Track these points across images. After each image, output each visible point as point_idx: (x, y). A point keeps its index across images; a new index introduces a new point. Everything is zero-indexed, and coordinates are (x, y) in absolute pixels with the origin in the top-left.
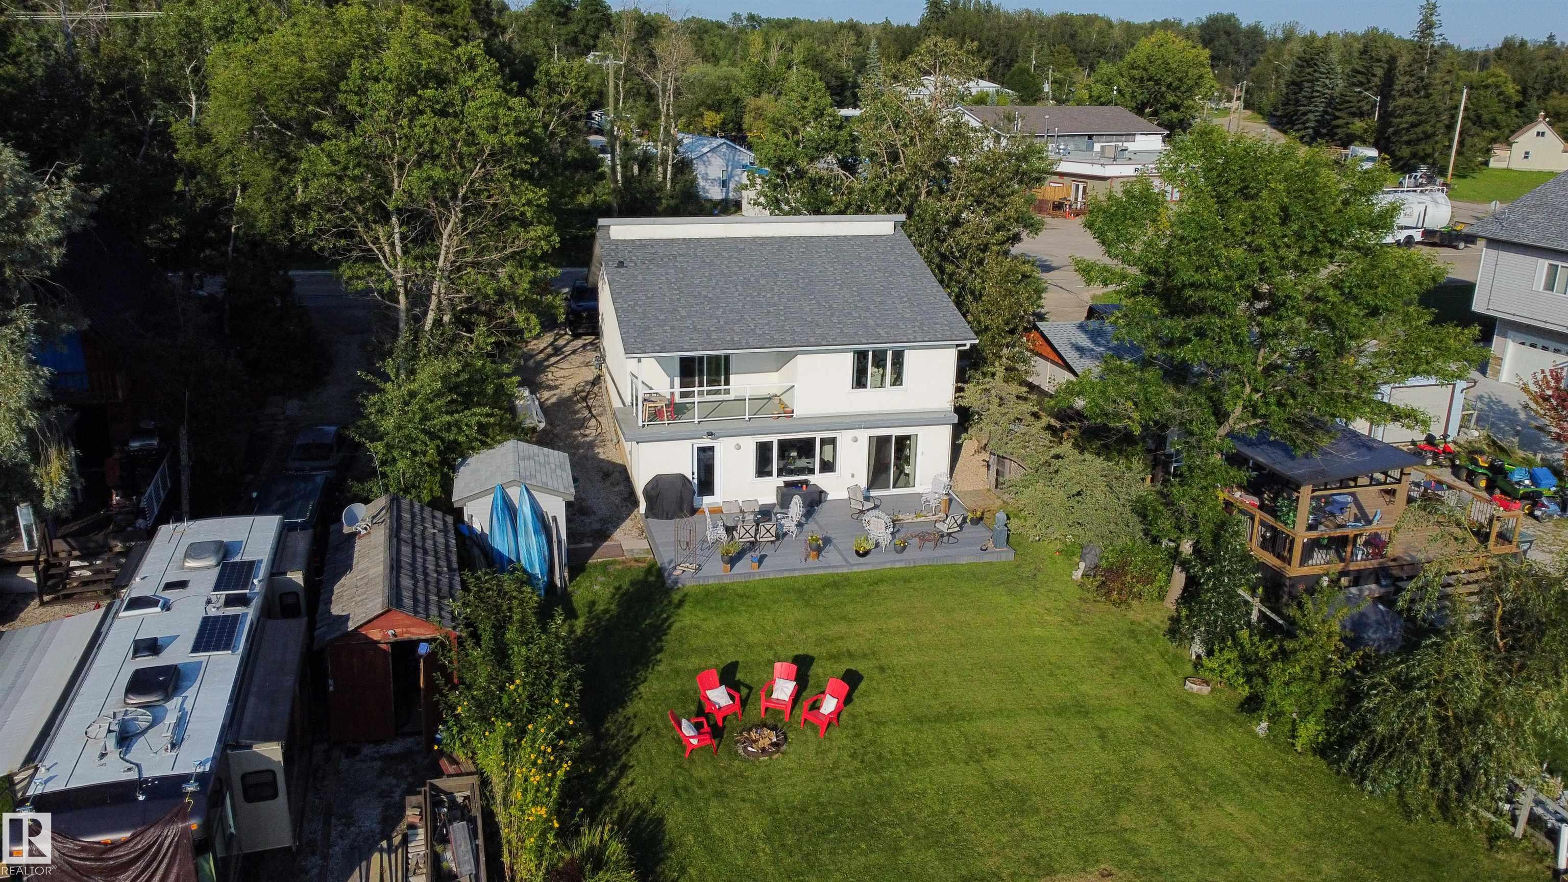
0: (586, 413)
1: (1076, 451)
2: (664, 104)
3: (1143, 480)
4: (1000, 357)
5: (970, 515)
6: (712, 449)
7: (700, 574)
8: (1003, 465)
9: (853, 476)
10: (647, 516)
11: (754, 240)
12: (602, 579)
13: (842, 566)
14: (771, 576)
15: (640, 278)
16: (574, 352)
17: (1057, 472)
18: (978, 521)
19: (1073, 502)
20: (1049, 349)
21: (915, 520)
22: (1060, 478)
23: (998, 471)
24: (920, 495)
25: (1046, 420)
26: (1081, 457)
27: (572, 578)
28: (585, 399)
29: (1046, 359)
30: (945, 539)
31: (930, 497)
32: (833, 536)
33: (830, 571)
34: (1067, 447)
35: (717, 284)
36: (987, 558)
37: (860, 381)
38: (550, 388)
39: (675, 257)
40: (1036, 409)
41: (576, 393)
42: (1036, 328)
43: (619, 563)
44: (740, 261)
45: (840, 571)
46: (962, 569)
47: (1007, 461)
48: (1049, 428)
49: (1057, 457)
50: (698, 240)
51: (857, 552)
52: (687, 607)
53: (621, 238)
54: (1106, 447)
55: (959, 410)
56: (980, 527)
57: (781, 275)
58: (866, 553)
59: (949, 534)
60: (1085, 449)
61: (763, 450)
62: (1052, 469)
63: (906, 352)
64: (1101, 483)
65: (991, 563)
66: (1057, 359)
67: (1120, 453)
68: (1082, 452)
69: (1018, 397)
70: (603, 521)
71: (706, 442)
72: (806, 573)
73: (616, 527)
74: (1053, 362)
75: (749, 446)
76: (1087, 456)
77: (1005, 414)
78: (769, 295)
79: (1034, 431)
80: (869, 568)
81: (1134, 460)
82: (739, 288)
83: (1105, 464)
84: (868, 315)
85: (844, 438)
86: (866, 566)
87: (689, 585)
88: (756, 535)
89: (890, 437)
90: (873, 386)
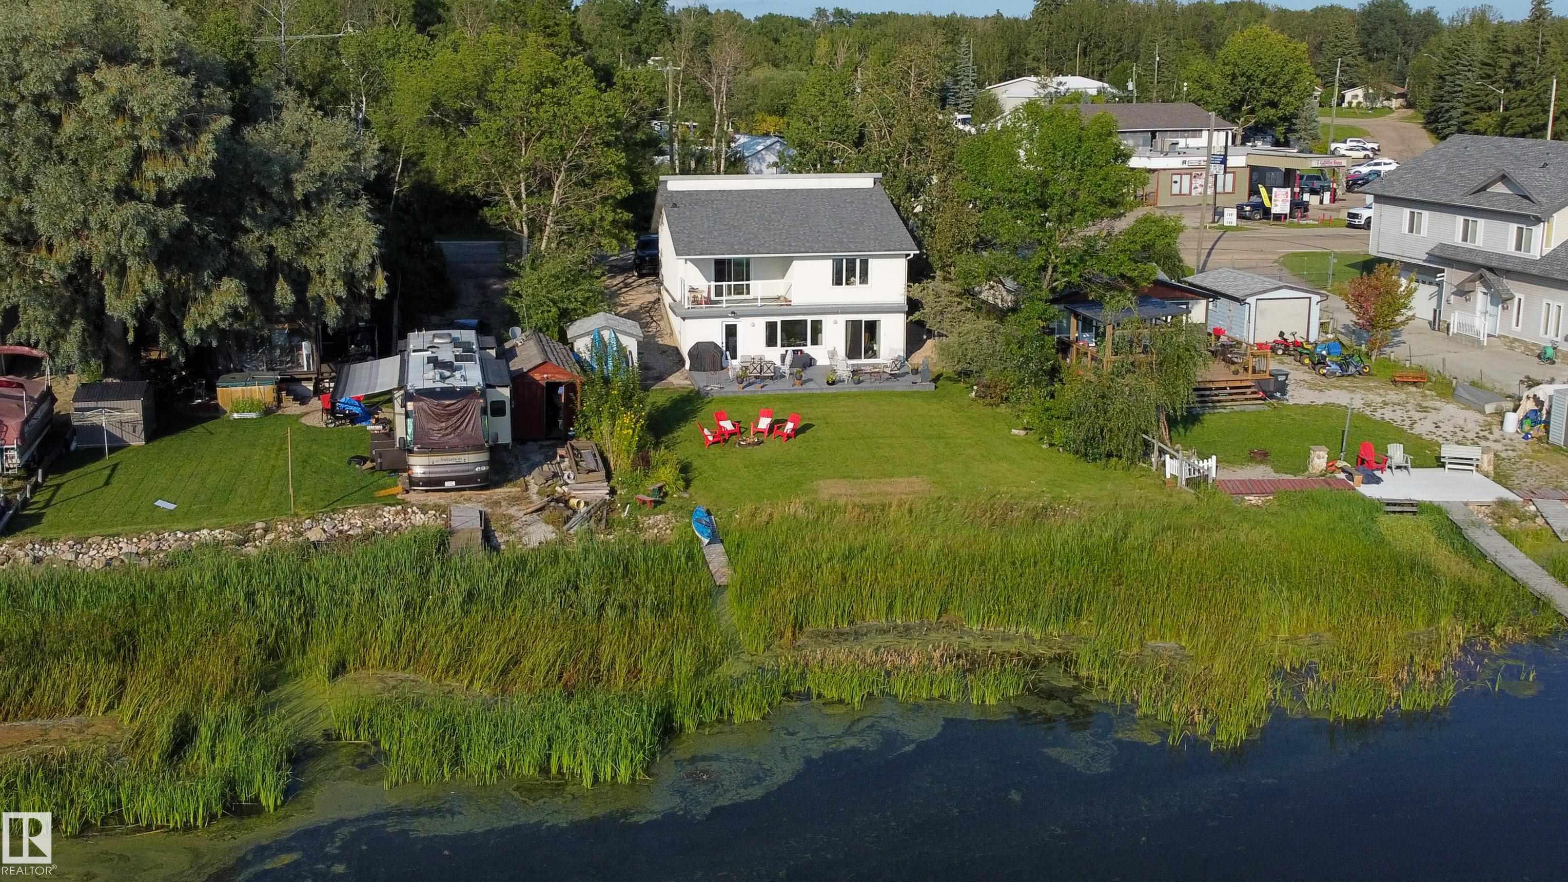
0: (649, 319)
2: (719, 106)
7: (723, 390)
9: (835, 348)
10: (691, 370)
11: (769, 191)
12: (661, 394)
13: (817, 389)
14: (771, 394)
15: (688, 214)
16: (640, 286)
24: (881, 364)
28: (648, 312)
31: (887, 367)
33: (808, 391)
35: (741, 217)
36: (916, 388)
37: (838, 281)
38: (623, 305)
39: (713, 201)
41: (641, 308)
43: (672, 389)
45: (814, 391)
52: (712, 402)
53: (676, 190)
55: (909, 301)
58: (834, 384)
61: (771, 327)
63: (870, 261)
71: (731, 321)
72: (792, 392)
73: (670, 375)
75: (760, 323)
78: (776, 224)
80: (834, 391)
82: (756, 219)
84: (844, 236)
85: (828, 322)
86: (833, 389)
87: (715, 395)
88: (761, 371)
89: (861, 321)
90: (847, 284)
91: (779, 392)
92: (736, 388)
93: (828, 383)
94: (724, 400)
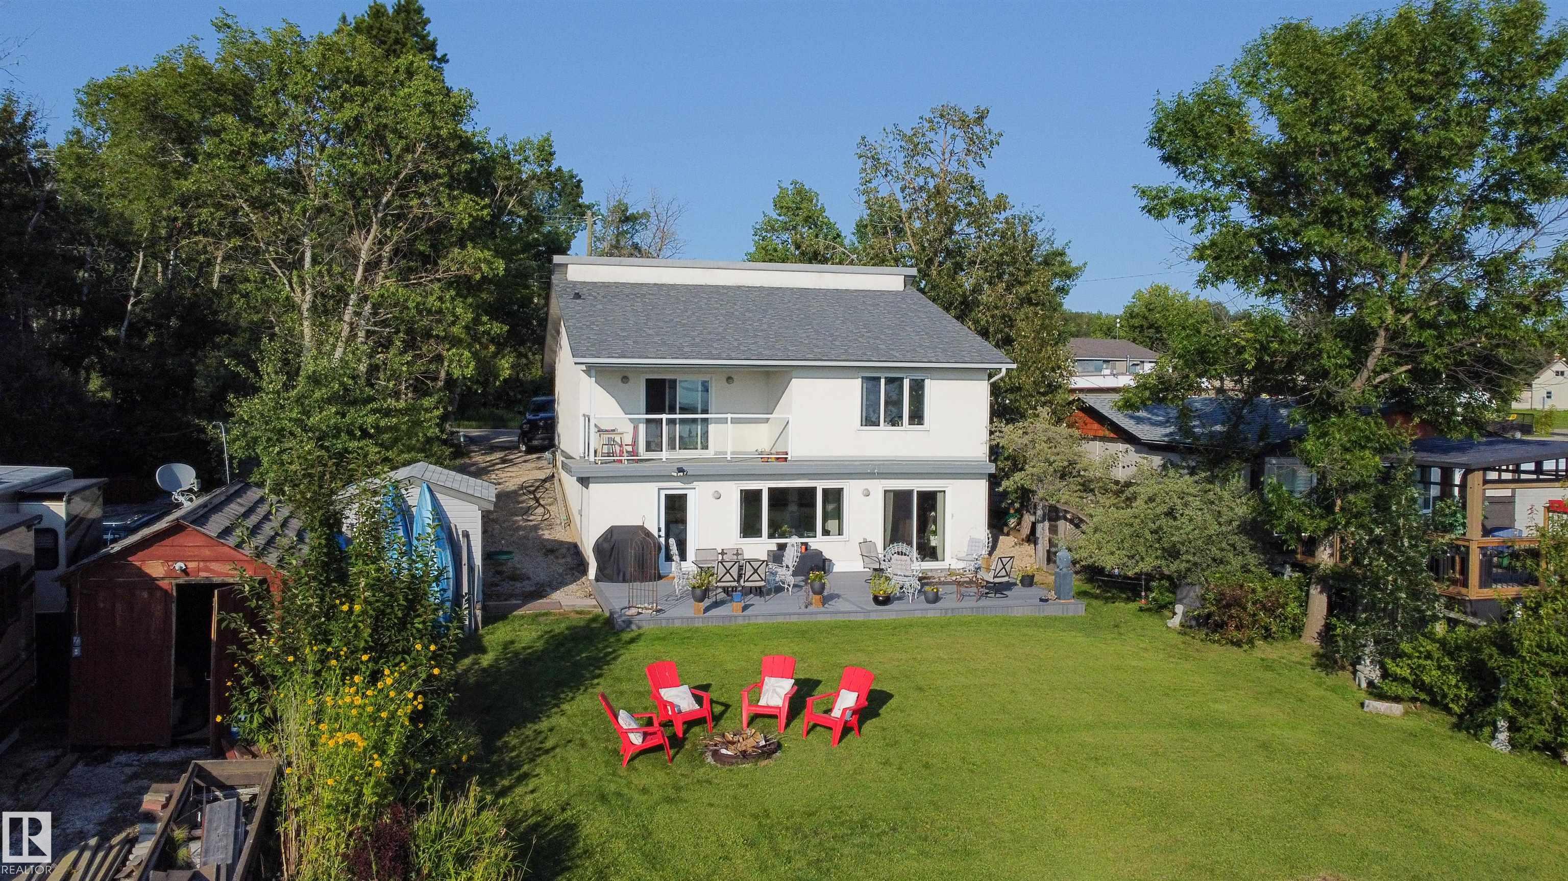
0: (532, 503)
6: (684, 497)
7: (662, 615)
8: (1056, 531)
10: (597, 579)
11: (739, 288)
12: (528, 626)
13: (855, 614)
14: (760, 620)
15: (600, 307)
16: (525, 462)
20: (1096, 425)
27: (487, 621)
28: (533, 492)
29: (1094, 438)
32: (842, 593)
33: (840, 617)
35: (693, 314)
36: (1049, 611)
37: (870, 420)
41: (521, 488)
43: (555, 615)
44: (722, 301)
46: (1018, 620)
50: (672, 285)
52: (641, 643)
53: (581, 280)
56: (1034, 589)
58: (887, 602)
59: (996, 586)
61: (750, 499)
63: (928, 383)
65: (1055, 617)
66: (1107, 434)
70: (541, 585)
71: (676, 488)
72: (807, 618)
74: (1103, 439)
75: (732, 492)
80: (891, 617)
85: (852, 491)
86: (888, 613)
87: (647, 627)
88: (740, 576)
89: (911, 492)
90: (887, 423)
91: (780, 619)
92: (690, 610)
93: (876, 599)
94: (664, 638)
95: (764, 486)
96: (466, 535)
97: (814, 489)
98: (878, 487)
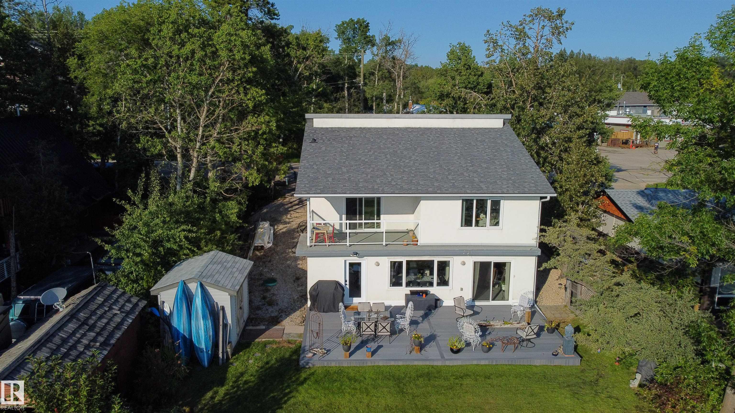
1: (634, 281)
3: (693, 307)
4: (577, 211)
5: (547, 325)
6: (359, 264)
7: (327, 357)
8: (576, 289)
9: (462, 289)
10: (310, 310)
11: (406, 129)
12: (258, 355)
13: (437, 360)
14: (381, 364)
15: (324, 149)
17: (618, 296)
18: (552, 331)
19: (631, 322)
20: (614, 208)
21: (503, 326)
22: (620, 302)
23: (572, 292)
24: (510, 306)
25: (610, 256)
26: (638, 286)
27: (235, 352)
29: (612, 215)
30: (525, 343)
31: (516, 309)
32: (438, 334)
33: (428, 363)
34: (626, 277)
35: (374, 153)
36: (557, 362)
37: (467, 222)
39: (351, 138)
40: (603, 247)
42: (604, 192)
43: (276, 343)
44: (394, 141)
45: (435, 363)
46: (535, 369)
47: (579, 286)
48: (613, 262)
49: (618, 284)
50: (370, 129)
51: (452, 350)
52: (307, 385)
53: (320, 126)
54: (660, 278)
55: (542, 245)
56: (555, 336)
57: (419, 149)
58: (458, 351)
59: (529, 340)
60: (642, 279)
61: (396, 267)
62: (614, 293)
63: (502, 202)
64: (656, 309)
65: (561, 367)
66: (620, 215)
67: (672, 283)
68: (639, 282)
69: (588, 238)
70: (281, 311)
71: (355, 260)
72: (408, 363)
73: (288, 315)
74: (617, 217)
75: (386, 264)
76: (643, 284)
77: (577, 250)
78: (407, 161)
79: (598, 264)
80: (459, 363)
81: (686, 290)
82: (388, 156)
83: (659, 292)
84: (475, 175)
85: (455, 262)
86: (457, 359)
87: (317, 365)
88: (375, 330)
89: (490, 263)
90: (477, 224)
91: (392, 363)
95: (404, 260)
96: (223, 308)
97: (432, 262)
98: (470, 261)
